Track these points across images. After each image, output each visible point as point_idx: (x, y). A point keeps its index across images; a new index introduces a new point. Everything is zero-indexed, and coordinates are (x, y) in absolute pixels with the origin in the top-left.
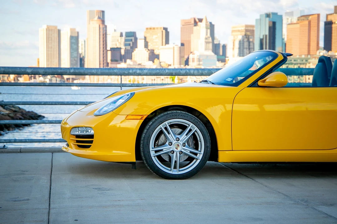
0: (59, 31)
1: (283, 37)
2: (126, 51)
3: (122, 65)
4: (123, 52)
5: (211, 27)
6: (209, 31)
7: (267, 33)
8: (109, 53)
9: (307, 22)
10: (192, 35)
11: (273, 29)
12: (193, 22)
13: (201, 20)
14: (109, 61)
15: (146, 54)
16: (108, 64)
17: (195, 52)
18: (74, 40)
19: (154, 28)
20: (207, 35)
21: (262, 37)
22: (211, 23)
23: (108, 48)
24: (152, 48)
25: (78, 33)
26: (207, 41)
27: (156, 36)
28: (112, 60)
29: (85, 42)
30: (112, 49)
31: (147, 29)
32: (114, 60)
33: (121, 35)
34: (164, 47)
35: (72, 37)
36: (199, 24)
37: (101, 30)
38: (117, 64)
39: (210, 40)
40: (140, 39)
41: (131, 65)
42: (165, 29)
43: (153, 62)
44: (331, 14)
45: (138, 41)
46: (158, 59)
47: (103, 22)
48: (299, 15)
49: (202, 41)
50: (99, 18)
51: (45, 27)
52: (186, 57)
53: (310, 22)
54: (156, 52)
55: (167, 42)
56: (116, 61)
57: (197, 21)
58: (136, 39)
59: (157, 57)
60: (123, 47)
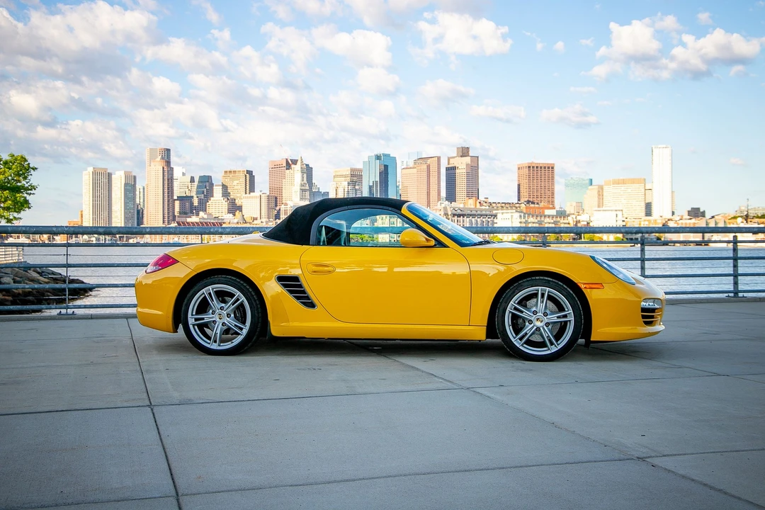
0: (110, 175)
1: (398, 184)
2: (200, 201)
3: (194, 219)
4: (196, 203)
5: (308, 171)
6: (305, 175)
7: (378, 179)
8: (177, 204)
9: (425, 167)
10: (284, 181)
11: (385, 174)
12: (285, 165)
13: (295, 162)
14: (176, 214)
15: (224, 205)
16: (174, 216)
17: (288, 202)
18: (130, 188)
19: (235, 172)
20: (303, 180)
21: (371, 184)
22: (307, 165)
23: (175, 198)
24: (232, 197)
25: (135, 177)
26: (303, 188)
27: (238, 182)
28: (180, 213)
29: (144, 189)
30: (180, 198)
31: (226, 172)
32: (184, 213)
33: (192, 180)
34: (248, 195)
35: (126, 185)
36: (293, 166)
37: (166, 174)
38: (186, 217)
39: (307, 187)
40: (216, 186)
41: (205, 219)
42: (250, 173)
43: (234, 215)
44: (454, 157)
45: (214, 187)
46: (241, 211)
47: (168, 163)
48: (416, 159)
49: (297, 188)
50: (162, 158)
51: (91, 169)
52: (278, 208)
53: (428, 167)
54: (238, 202)
55: (252, 189)
56: (185, 213)
57: (290, 163)
58: (212, 185)
59: (240, 208)
60: (195, 196)
